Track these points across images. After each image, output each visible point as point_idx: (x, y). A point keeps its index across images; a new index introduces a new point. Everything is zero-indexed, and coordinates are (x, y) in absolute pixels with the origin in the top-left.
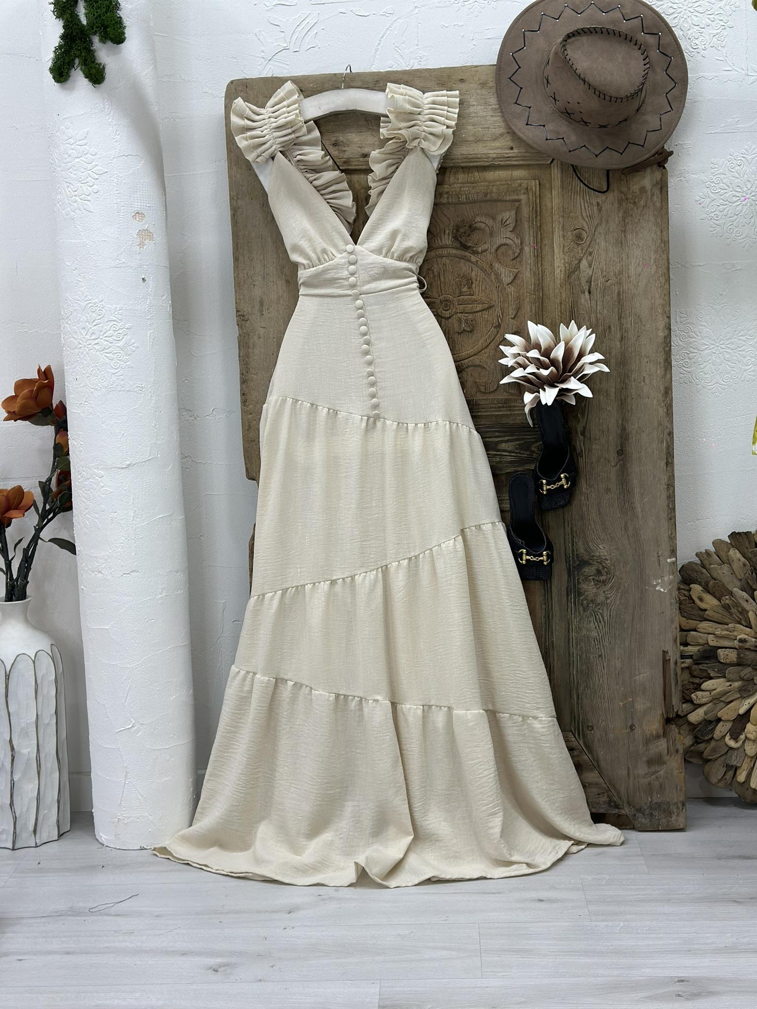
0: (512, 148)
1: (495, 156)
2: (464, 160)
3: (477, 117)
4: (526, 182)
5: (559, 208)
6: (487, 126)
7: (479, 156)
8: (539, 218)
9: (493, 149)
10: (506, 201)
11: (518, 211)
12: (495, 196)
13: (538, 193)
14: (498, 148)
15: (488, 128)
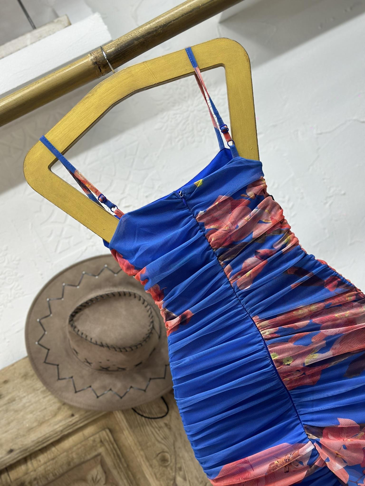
0: (73, 415)
1: (61, 428)
2: (37, 445)
3: (32, 404)
4: (97, 436)
5: (136, 444)
6: (44, 407)
7: (48, 435)
8: (123, 460)
9: (58, 424)
10: (88, 460)
11: (103, 464)
12: (77, 461)
13: (112, 440)
14: (61, 421)
15: (45, 409)
